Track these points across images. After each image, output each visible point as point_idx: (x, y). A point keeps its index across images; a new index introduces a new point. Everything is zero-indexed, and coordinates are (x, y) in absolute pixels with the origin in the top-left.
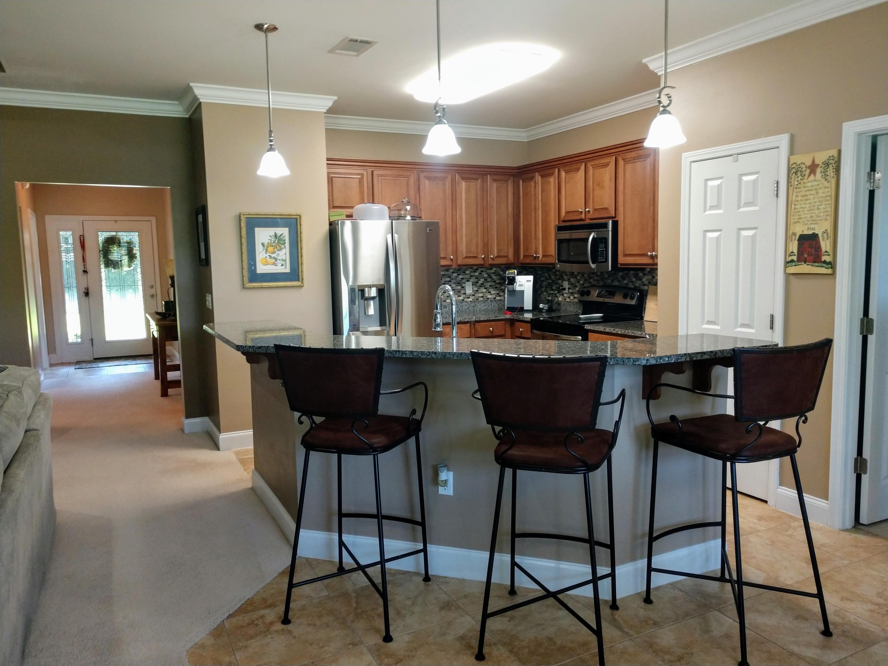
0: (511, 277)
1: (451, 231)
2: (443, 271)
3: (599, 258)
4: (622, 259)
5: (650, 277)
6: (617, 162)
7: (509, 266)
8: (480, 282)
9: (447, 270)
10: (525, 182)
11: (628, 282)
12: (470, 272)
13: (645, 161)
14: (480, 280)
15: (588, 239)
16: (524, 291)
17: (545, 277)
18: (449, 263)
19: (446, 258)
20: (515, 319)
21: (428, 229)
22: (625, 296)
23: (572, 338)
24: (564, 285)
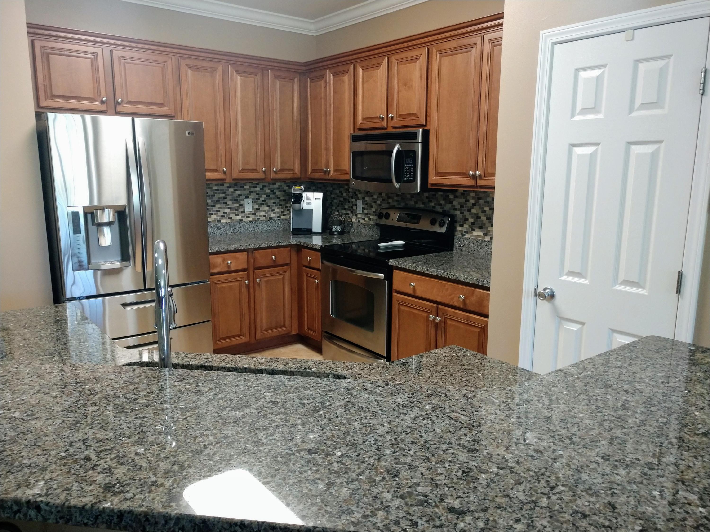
0: (297, 193)
1: (223, 136)
2: (216, 185)
3: (406, 176)
4: (433, 179)
5: (463, 200)
6: (430, 55)
7: (295, 181)
8: (262, 199)
9: (222, 185)
10: (314, 82)
11: (435, 204)
12: (250, 187)
13: (469, 52)
14: (261, 197)
15: (392, 152)
16: (312, 210)
17: (336, 194)
18: (222, 176)
19: (216, 170)
20: (302, 244)
21: (187, 132)
22: (433, 222)
23: (372, 275)
24: (358, 204)
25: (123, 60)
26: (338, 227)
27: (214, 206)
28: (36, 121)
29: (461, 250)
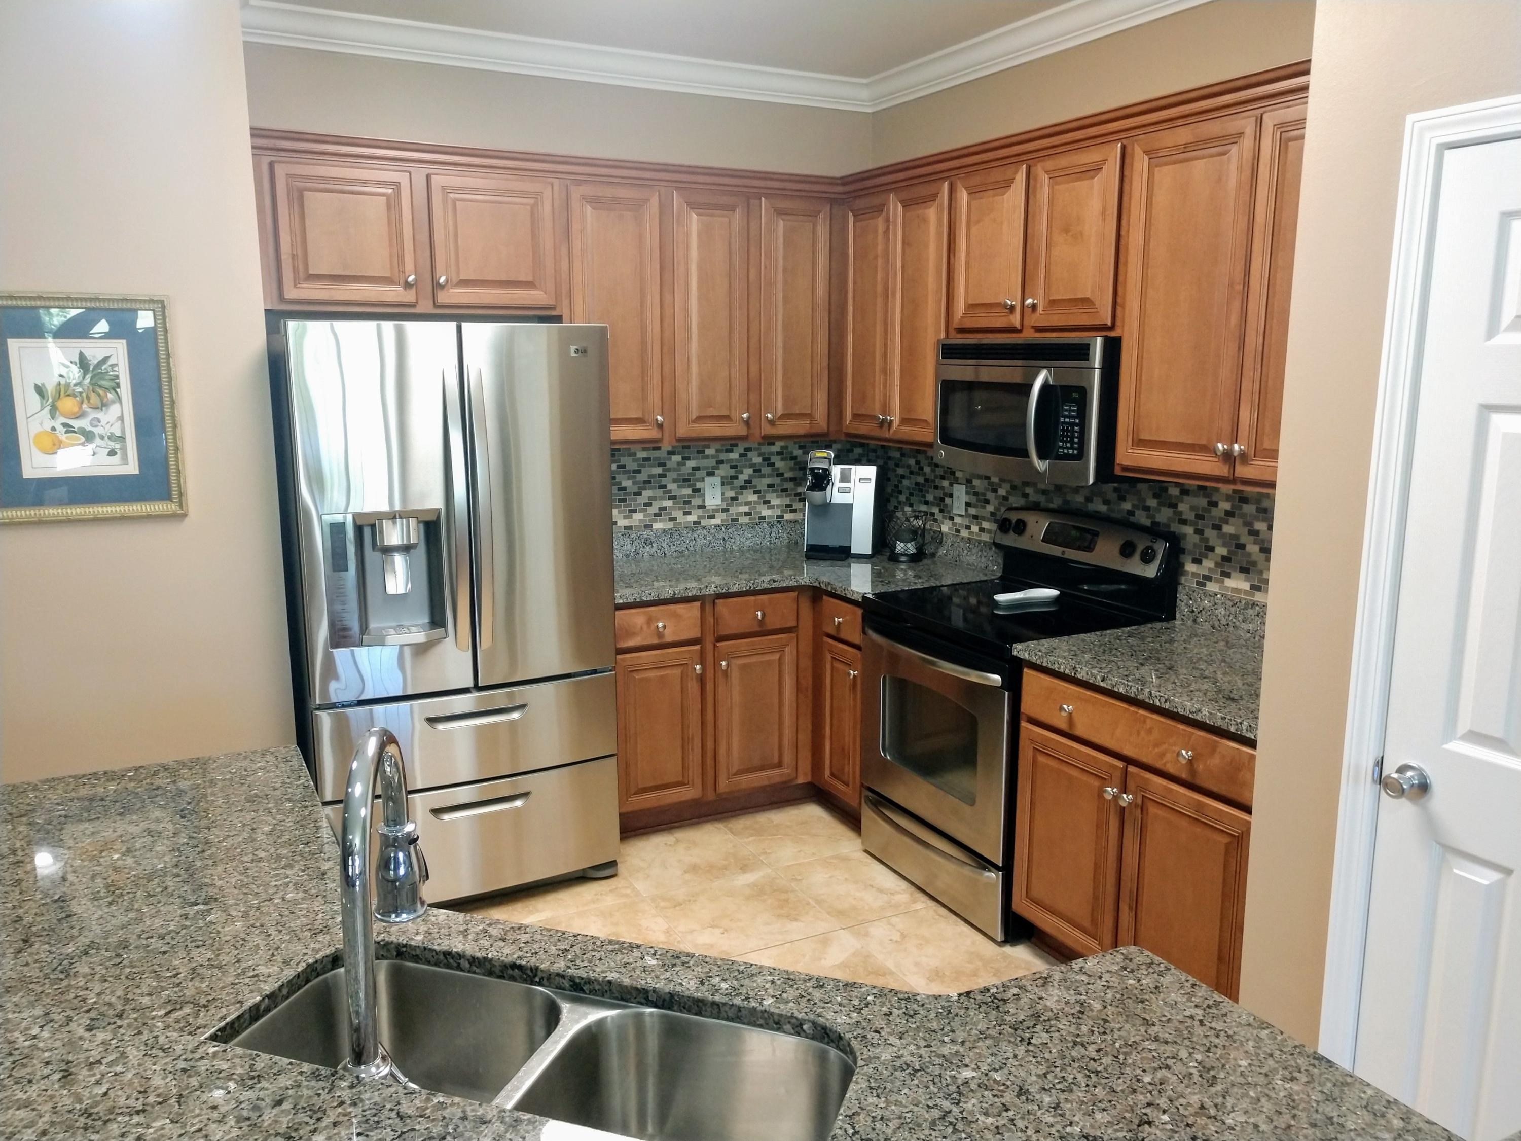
0: (819, 468)
2: (643, 450)
3: (1061, 444)
4: (1127, 454)
6: (1127, 161)
7: (819, 440)
8: (743, 477)
9: (656, 449)
10: (861, 220)
11: (1133, 506)
12: (717, 451)
13: (1224, 154)
14: (742, 473)
15: (1030, 386)
16: (852, 504)
17: (909, 466)
18: (654, 434)
19: (640, 421)
20: (823, 586)
21: (573, 348)
22: (1127, 550)
23: (974, 676)
24: (956, 494)
25: (452, 195)
26: (909, 545)
27: (640, 494)
28: (268, 333)
29: (1195, 621)
